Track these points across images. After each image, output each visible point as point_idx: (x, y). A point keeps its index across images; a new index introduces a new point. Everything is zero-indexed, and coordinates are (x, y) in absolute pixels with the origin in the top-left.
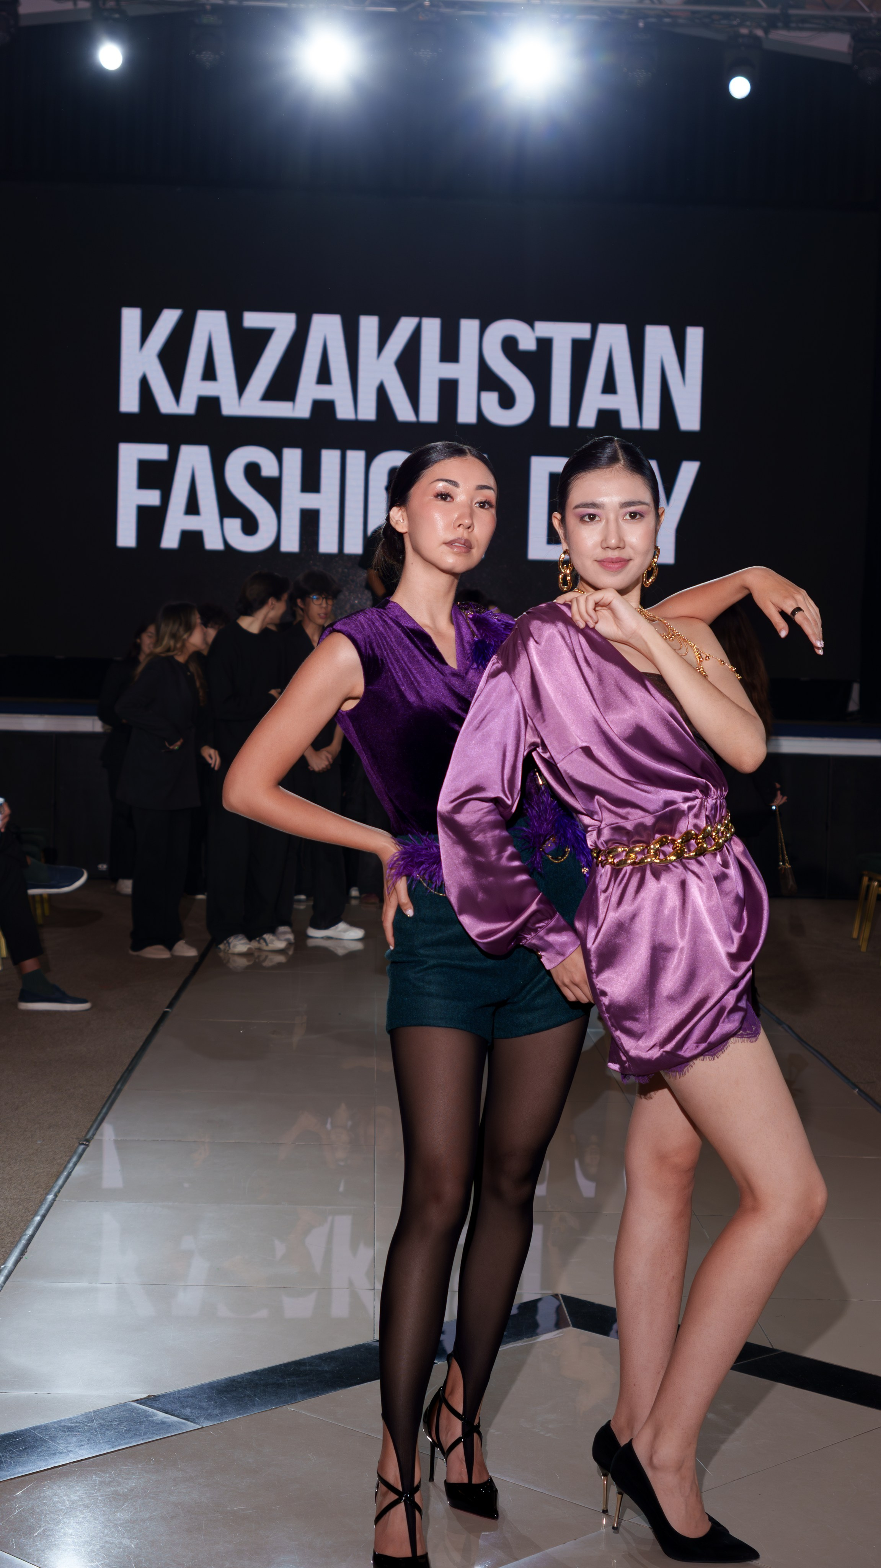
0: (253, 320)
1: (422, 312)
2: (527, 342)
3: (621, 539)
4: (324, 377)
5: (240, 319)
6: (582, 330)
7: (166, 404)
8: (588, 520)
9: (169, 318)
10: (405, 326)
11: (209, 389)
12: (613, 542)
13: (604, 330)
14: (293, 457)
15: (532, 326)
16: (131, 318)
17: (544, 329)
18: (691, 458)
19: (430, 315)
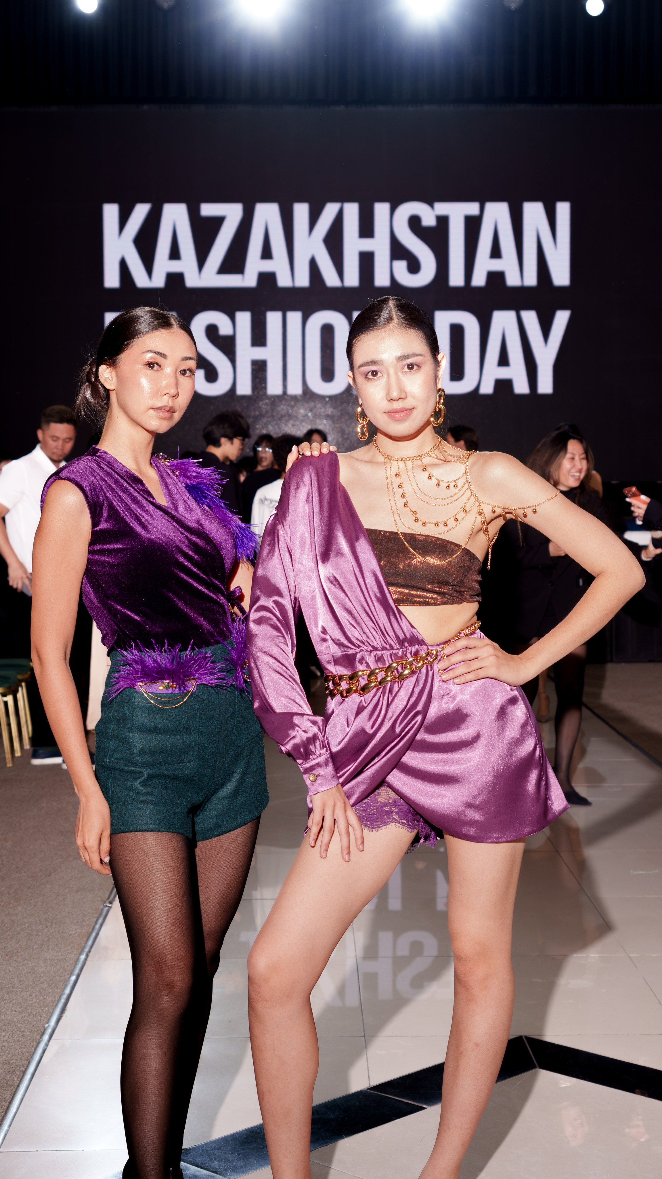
0: (208, 210)
1: (343, 199)
2: (429, 219)
3: (402, 390)
4: (267, 253)
5: (198, 210)
6: (472, 208)
7: (141, 280)
8: (370, 376)
9: (141, 211)
10: (330, 210)
11: (175, 267)
12: (395, 394)
13: (490, 207)
14: (244, 318)
15: (432, 206)
16: (111, 212)
17: (442, 208)
18: (563, 308)
19: (350, 199)
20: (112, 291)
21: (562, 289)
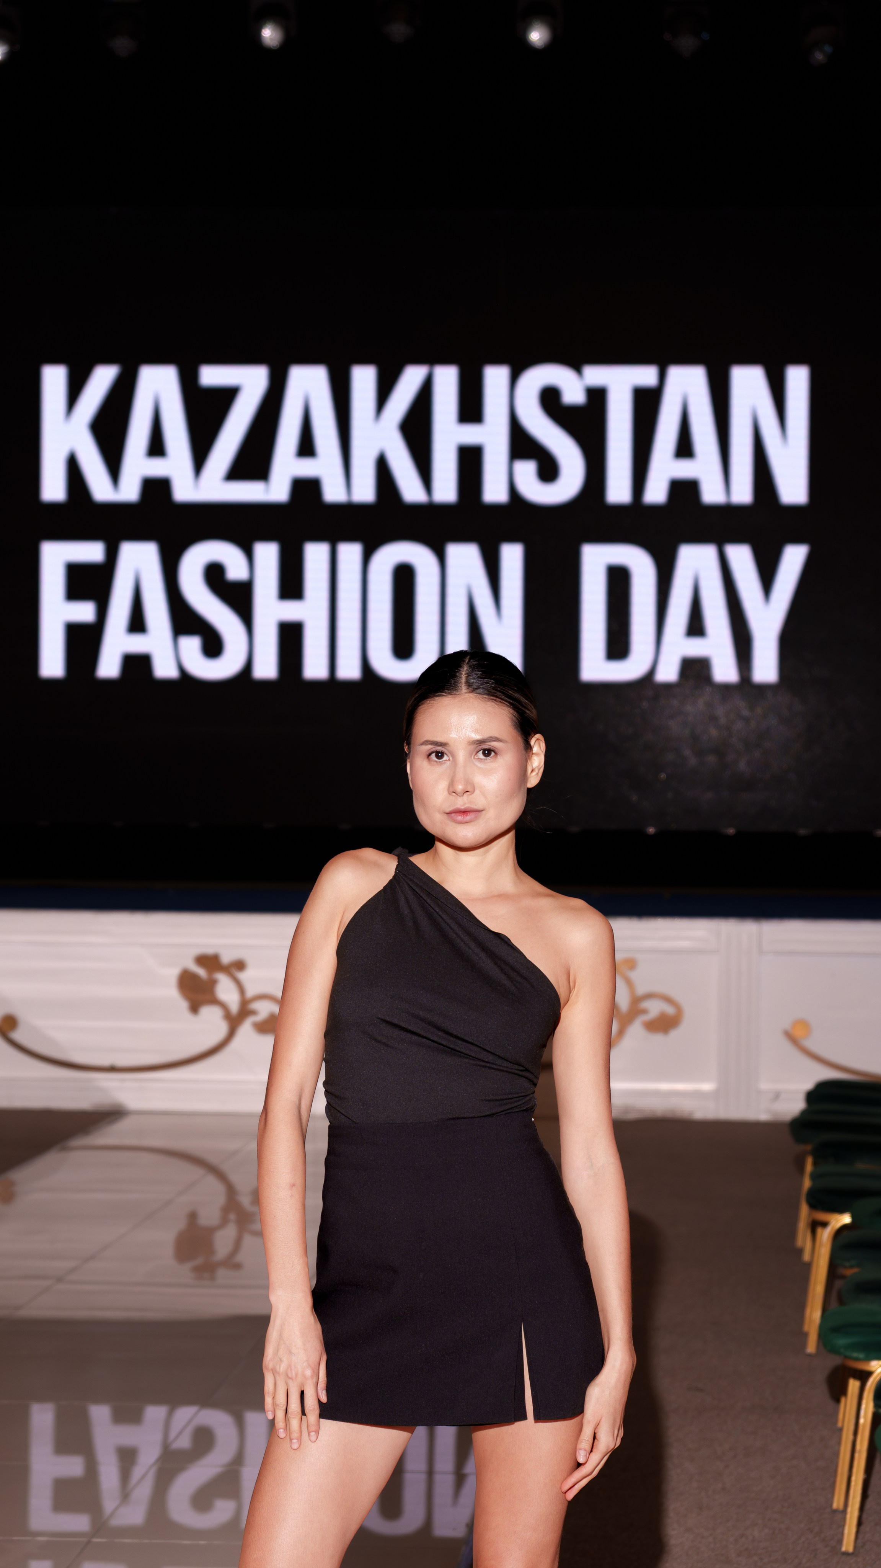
0: (212, 376)
1: (432, 358)
2: (573, 393)
4: (306, 447)
5: (196, 375)
6: (646, 376)
7: (100, 488)
9: (103, 377)
10: (411, 377)
11: (157, 468)
13: (675, 373)
14: (267, 553)
15: (579, 372)
16: (54, 378)
17: (595, 375)
18: (797, 540)
19: (445, 360)
20: (54, 507)
21: (794, 510)
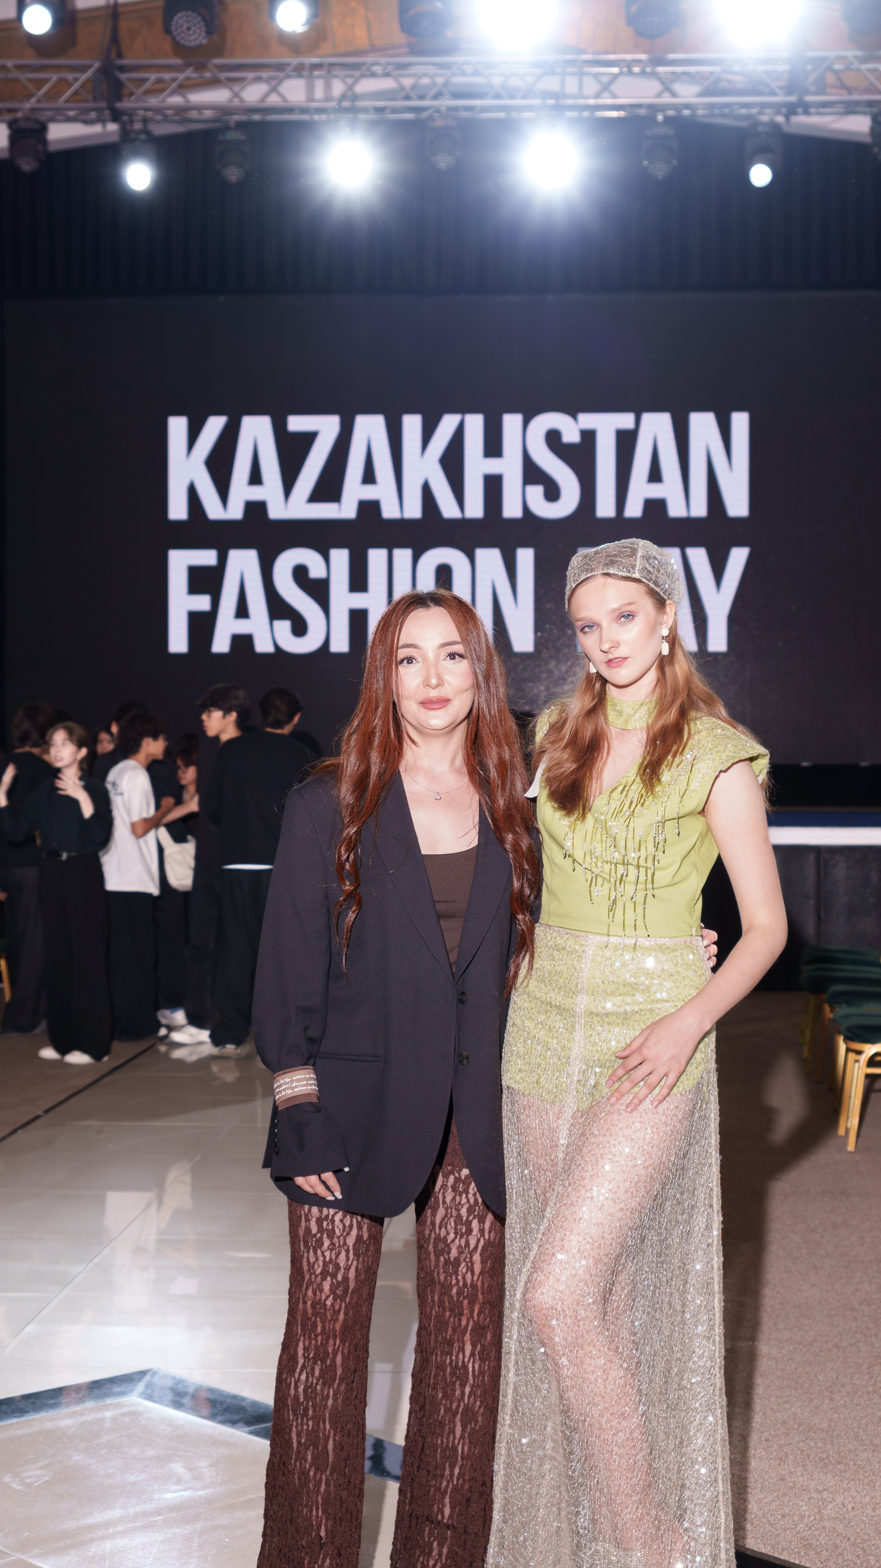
0: (297, 423)
1: (464, 409)
2: (571, 434)
4: (369, 477)
5: (284, 423)
6: (626, 420)
7: (214, 510)
9: (215, 425)
10: (448, 424)
11: (256, 494)
13: (648, 418)
14: (340, 557)
15: (575, 417)
16: (178, 426)
17: (587, 420)
18: (740, 544)
19: (474, 410)
20: (178, 523)
21: (738, 521)
